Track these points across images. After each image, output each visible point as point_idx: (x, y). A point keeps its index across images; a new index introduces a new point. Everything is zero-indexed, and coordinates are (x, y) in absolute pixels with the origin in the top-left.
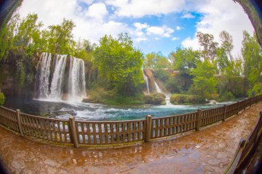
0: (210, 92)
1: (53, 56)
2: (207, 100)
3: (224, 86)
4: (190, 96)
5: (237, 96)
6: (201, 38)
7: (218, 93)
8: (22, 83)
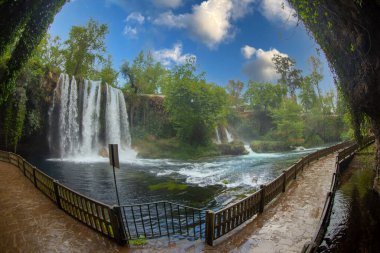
0: (296, 138)
1: (78, 81)
2: (291, 147)
3: (311, 128)
4: (273, 143)
5: (326, 141)
7: (304, 138)
8: (20, 129)
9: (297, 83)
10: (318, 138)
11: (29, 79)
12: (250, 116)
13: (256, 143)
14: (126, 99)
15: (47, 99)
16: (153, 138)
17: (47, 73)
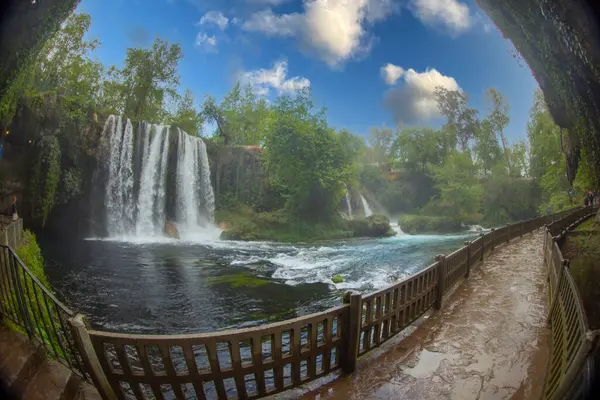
0: (470, 211)
1: (136, 126)
2: (463, 225)
4: (435, 219)
6: (442, 98)
7: (482, 211)
9: (471, 130)
10: (503, 212)
11: (62, 124)
12: (400, 178)
13: (408, 218)
14: (210, 152)
15: (90, 152)
16: (250, 211)
17: (90, 115)
